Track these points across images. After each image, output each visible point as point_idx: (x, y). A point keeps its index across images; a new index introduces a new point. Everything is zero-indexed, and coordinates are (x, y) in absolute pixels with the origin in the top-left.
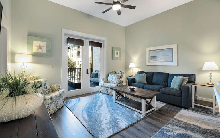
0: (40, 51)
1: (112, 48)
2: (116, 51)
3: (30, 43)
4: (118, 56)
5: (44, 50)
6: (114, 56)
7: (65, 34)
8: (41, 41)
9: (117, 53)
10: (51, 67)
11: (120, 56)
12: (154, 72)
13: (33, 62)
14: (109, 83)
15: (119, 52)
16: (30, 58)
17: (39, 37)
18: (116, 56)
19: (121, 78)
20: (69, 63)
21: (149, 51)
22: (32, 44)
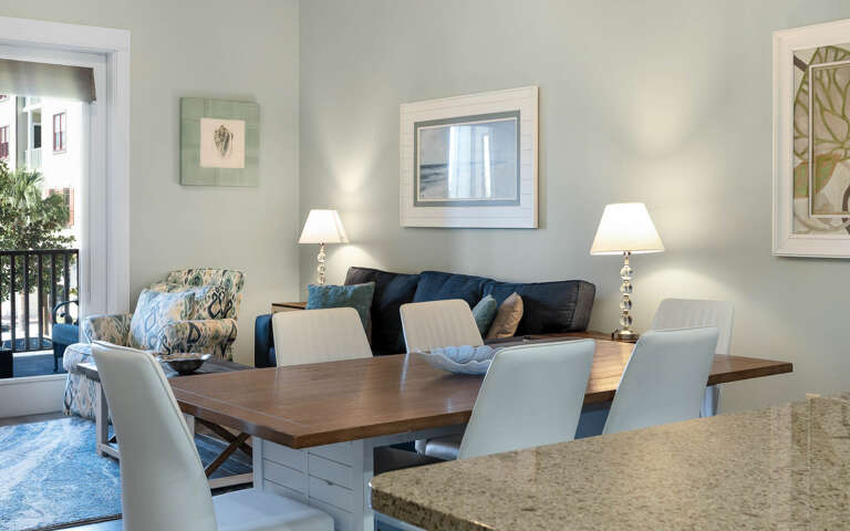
1: (181, 100)
2: (208, 127)
4: (236, 157)
6: (196, 159)
9: (224, 138)
11: (251, 160)
12: (419, 272)
14: (137, 346)
15: (237, 128)
18: (210, 156)
19: (213, 316)
21: (417, 125)
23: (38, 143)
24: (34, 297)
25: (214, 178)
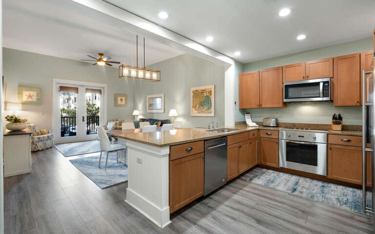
0: (30, 100)
1: (115, 94)
2: (119, 98)
3: (20, 93)
4: (123, 102)
5: (34, 99)
6: (117, 103)
7: (57, 83)
8: (30, 91)
9: (122, 100)
10: (41, 114)
11: (126, 103)
13: (23, 110)
15: (124, 99)
16: (20, 107)
17: (29, 87)
18: (119, 102)
20: (87, 109)
21: (149, 98)
22: (22, 94)
23: (96, 99)
24: (95, 124)
25: (120, 106)
